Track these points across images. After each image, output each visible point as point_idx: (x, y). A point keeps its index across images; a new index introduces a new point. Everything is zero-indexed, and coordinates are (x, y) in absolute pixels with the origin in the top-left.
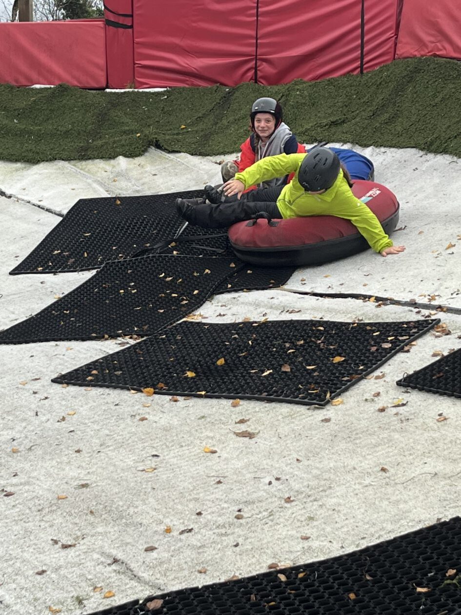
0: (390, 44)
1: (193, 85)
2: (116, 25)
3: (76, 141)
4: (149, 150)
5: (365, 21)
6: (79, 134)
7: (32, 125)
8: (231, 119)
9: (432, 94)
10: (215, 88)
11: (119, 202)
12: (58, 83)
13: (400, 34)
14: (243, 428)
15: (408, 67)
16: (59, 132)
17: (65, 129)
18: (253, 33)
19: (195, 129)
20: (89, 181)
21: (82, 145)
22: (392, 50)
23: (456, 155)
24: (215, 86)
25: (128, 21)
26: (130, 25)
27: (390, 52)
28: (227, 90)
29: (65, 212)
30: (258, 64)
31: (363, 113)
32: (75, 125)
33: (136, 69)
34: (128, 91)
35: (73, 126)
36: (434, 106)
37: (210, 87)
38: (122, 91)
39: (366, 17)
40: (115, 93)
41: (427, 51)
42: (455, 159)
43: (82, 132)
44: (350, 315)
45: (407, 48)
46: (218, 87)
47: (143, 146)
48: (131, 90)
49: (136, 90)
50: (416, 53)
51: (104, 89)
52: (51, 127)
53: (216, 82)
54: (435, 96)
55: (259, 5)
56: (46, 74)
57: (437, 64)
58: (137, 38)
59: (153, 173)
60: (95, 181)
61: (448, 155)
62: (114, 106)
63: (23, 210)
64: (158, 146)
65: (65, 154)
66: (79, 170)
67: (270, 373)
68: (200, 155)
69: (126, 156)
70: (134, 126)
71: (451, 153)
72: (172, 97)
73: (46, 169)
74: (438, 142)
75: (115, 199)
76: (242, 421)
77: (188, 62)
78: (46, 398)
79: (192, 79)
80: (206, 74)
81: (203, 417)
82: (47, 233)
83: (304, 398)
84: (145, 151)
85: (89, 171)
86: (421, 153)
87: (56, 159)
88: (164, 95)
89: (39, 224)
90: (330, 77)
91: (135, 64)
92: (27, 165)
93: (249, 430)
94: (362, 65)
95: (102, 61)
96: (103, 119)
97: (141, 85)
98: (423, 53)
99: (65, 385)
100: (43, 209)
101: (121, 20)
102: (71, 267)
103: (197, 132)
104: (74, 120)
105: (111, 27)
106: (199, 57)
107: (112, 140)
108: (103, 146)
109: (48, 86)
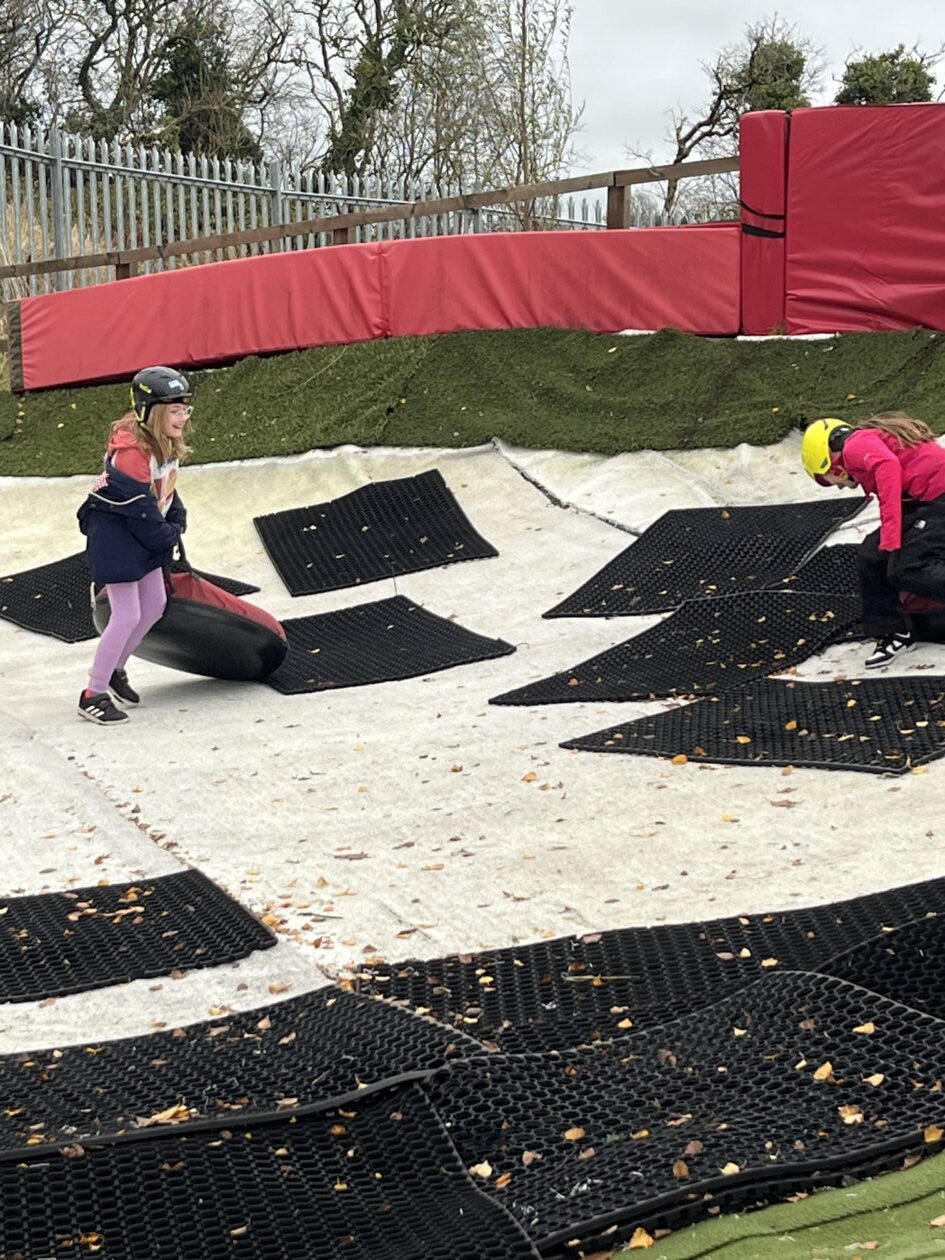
1: (879, 328)
2: (759, 232)
3: (677, 419)
4: (792, 433)
6: (684, 407)
7: (613, 395)
8: (931, 384)
10: (914, 333)
11: (727, 515)
12: (661, 326)
14: (784, 797)
16: (653, 406)
17: (663, 401)
19: (870, 400)
20: (690, 482)
21: (685, 425)
24: (913, 330)
25: (778, 227)
26: (780, 231)
28: (933, 336)
29: (642, 530)
32: (680, 394)
33: (788, 302)
34: (773, 340)
35: (676, 395)
37: (906, 330)
38: (763, 338)
40: (751, 343)
43: (689, 407)
46: (918, 331)
47: (781, 428)
48: (776, 337)
49: (785, 337)
51: (735, 336)
52: (641, 398)
53: (916, 323)
56: (642, 312)
58: (791, 253)
59: (792, 470)
60: (699, 482)
62: (746, 363)
63: (583, 526)
65: (657, 441)
66: (676, 466)
69: (752, 443)
70: (774, 395)
72: (842, 349)
73: (627, 463)
75: (721, 509)
76: (787, 791)
77: (872, 291)
78: (547, 764)
79: (879, 319)
80: (902, 311)
81: (740, 785)
82: (610, 559)
83: (876, 765)
84: (784, 435)
85: (692, 468)
87: (643, 448)
88: (829, 346)
89: (601, 547)
91: (786, 295)
92: (599, 458)
93: (791, 800)
95: (734, 292)
96: (725, 384)
97: (795, 329)
99: (576, 750)
100: (613, 525)
101: (767, 225)
102: (633, 609)
103: (872, 404)
104: (678, 387)
105: (749, 236)
106: (889, 283)
107: (734, 417)
108: (718, 427)
109: (646, 332)
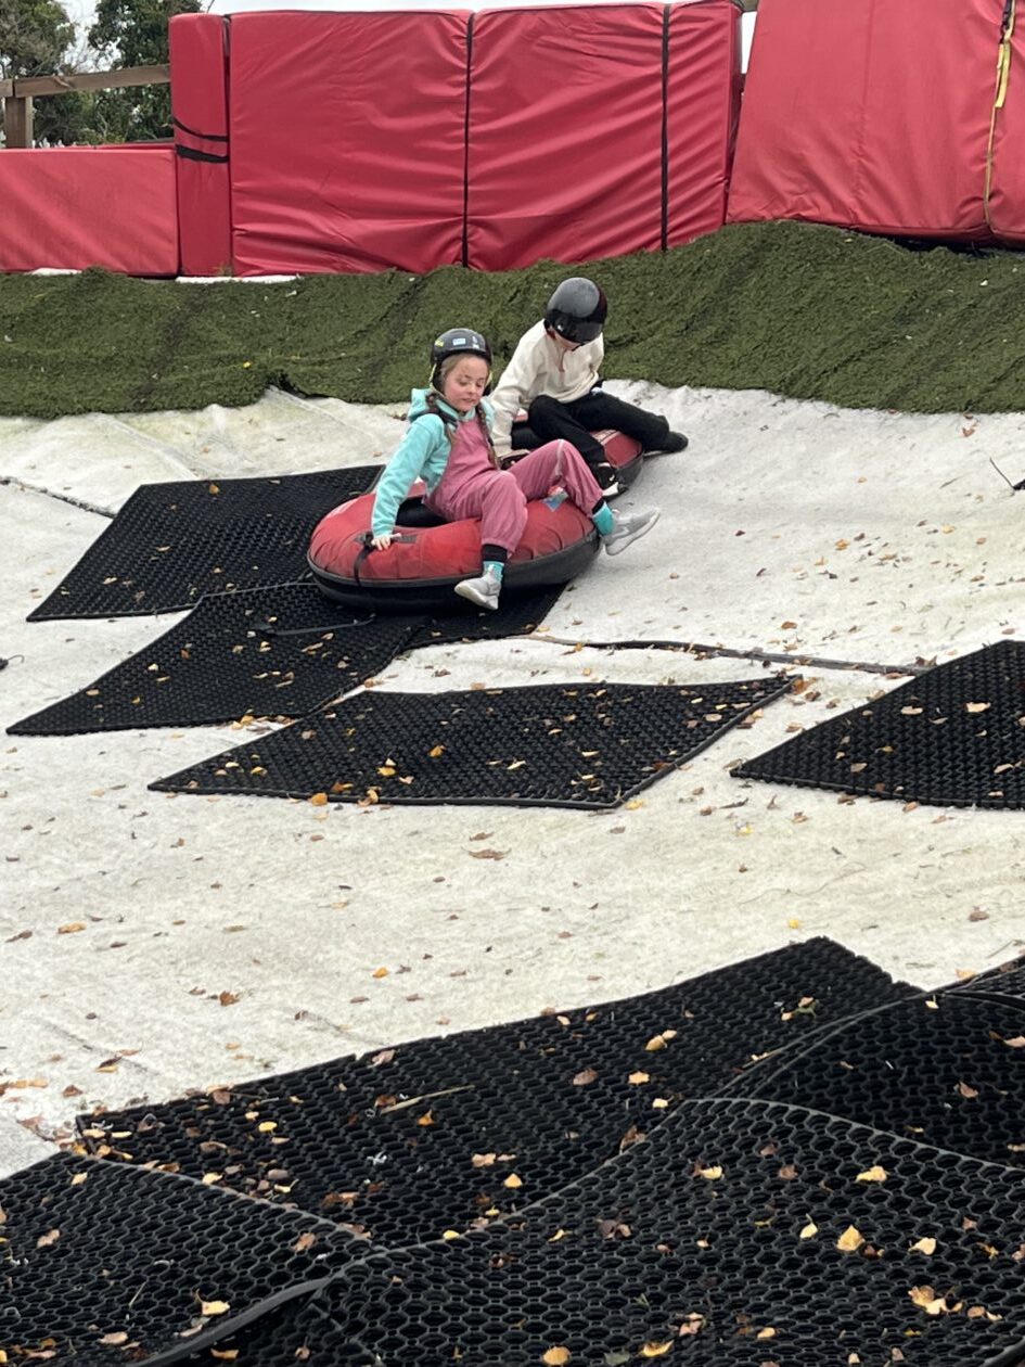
0: (717, 194)
1: (345, 269)
2: (197, 156)
3: (126, 376)
4: (268, 392)
5: (669, 152)
6: (132, 363)
7: (40, 347)
8: (422, 334)
9: (792, 290)
10: (388, 276)
11: (216, 490)
12: (85, 265)
13: (735, 176)
14: (483, 845)
15: (750, 238)
16: (92, 360)
17: (105, 354)
18: (460, 173)
19: (355, 353)
20: (158, 451)
21: (139, 383)
22: (720, 206)
23: (837, 402)
24: (388, 272)
25: (219, 149)
26: (223, 155)
27: (717, 210)
28: (412, 280)
29: (116, 509)
30: (469, 231)
31: (668, 325)
32: (125, 346)
33: (236, 239)
34: (222, 282)
35: (119, 348)
36: (797, 313)
37: (377, 273)
38: (211, 280)
39: (671, 146)
40: (196, 285)
41: (784, 210)
42: (835, 408)
43: (138, 361)
44: (651, 676)
45: (746, 203)
46: (393, 274)
47: (256, 386)
48: (227, 279)
49: (236, 279)
50: (764, 213)
51: (174, 277)
52: (76, 350)
53: (389, 264)
54: (798, 294)
55: (470, 120)
57: (802, 234)
58: (238, 180)
59: (278, 435)
60: (169, 451)
61: (821, 403)
62: (196, 309)
63: (35, 505)
64: (286, 386)
65: (106, 401)
66: (135, 432)
67: (522, 766)
68: (364, 402)
69: (224, 404)
70: (238, 348)
71: (827, 399)
72: (307, 293)
73: (72, 429)
74: (805, 378)
75: (208, 483)
76: (481, 837)
77: (333, 226)
78: (144, 814)
79: (344, 259)
80: (369, 250)
81: (416, 833)
82: (87, 547)
83: (580, 799)
84: (260, 395)
85: (155, 433)
86: (775, 398)
87: (90, 411)
88: (292, 290)
89: (71, 531)
90: (607, 256)
91: (232, 229)
92: (36, 422)
93: (494, 848)
94: (664, 234)
95: (169, 225)
96: (176, 335)
97: (246, 269)
98: (776, 213)
99: (172, 794)
100: (74, 503)
101: (207, 146)
102: (140, 607)
103: (357, 358)
104: (120, 337)
105: (187, 160)
106: (356, 217)
107: (196, 374)
108: (179, 386)
109: (66, 272)
